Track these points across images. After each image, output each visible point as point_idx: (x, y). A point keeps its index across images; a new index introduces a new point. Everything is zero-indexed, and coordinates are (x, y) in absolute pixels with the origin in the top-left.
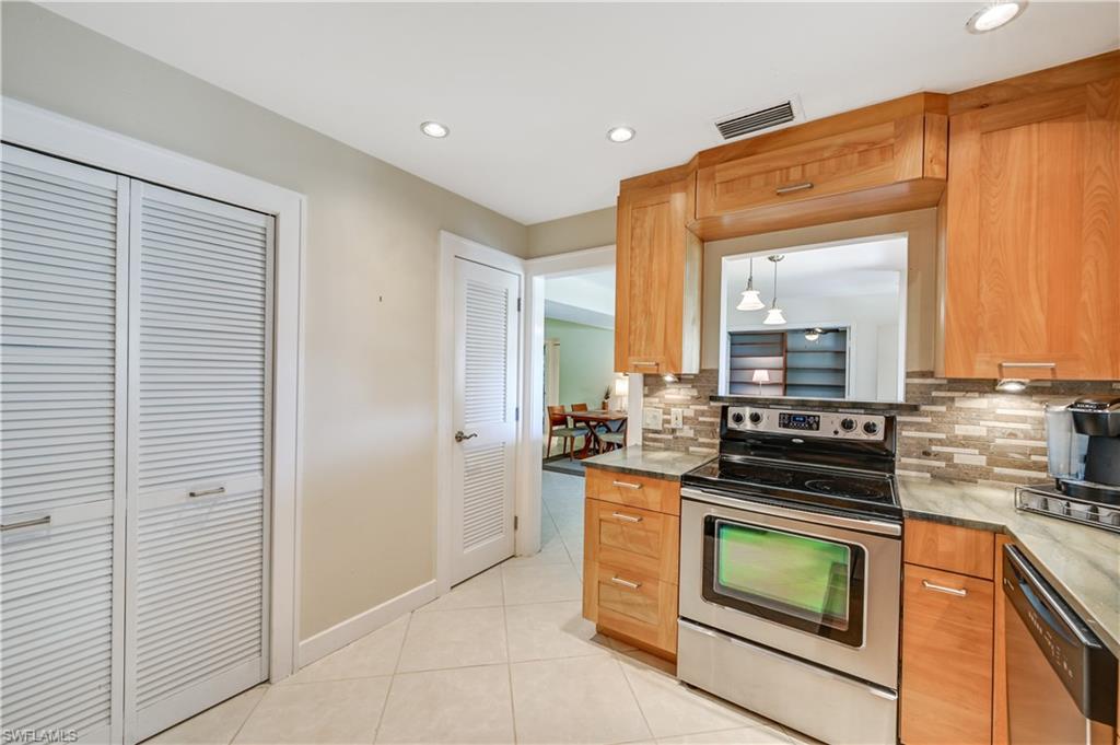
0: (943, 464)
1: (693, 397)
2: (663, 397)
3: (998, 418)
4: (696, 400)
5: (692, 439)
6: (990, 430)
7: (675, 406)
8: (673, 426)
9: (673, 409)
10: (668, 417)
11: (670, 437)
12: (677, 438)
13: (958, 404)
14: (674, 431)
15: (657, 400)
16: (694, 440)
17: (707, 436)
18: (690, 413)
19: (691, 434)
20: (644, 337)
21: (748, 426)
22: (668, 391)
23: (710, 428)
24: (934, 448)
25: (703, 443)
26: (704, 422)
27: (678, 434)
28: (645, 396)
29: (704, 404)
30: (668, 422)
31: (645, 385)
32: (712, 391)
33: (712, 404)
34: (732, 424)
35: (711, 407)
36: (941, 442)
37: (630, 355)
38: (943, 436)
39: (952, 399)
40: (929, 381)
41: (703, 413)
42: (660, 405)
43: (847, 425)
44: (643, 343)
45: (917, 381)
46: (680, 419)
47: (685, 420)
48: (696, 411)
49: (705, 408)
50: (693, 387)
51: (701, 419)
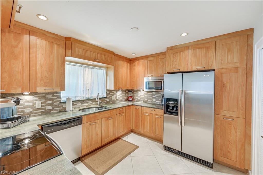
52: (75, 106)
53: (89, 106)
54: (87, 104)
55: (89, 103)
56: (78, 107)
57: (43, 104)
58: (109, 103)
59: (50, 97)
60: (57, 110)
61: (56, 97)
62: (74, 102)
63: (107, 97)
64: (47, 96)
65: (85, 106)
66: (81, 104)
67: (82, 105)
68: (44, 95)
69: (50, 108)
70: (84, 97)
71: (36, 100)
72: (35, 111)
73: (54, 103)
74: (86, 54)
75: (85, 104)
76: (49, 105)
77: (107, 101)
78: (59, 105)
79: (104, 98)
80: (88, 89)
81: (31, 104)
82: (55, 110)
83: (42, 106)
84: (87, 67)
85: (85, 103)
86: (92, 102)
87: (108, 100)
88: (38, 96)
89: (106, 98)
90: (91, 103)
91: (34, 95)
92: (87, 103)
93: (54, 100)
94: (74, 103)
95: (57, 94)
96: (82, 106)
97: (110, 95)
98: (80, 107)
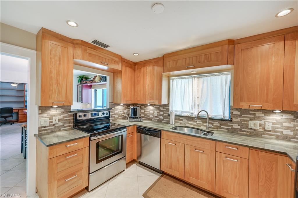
0: (114, 118)
1: (62, 112)
2: (49, 113)
3: (119, 109)
4: (63, 113)
5: (62, 126)
6: (119, 111)
7: (55, 116)
8: (54, 123)
9: (54, 117)
10: (52, 120)
11: (53, 127)
12: (56, 127)
13: (116, 108)
14: (54, 125)
15: (46, 115)
16: (63, 126)
17: (67, 123)
18: (61, 117)
19: (62, 124)
20: (57, 93)
21: (83, 118)
22: (51, 111)
23: (68, 121)
24: (113, 116)
25: (66, 126)
26: (66, 119)
27: (56, 125)
28: (39, 114)
29: (66, 114)
30: (52, 122)
31: (39, 110)
32: (69, 109)
33: (69, 113)
34: (78, 118)
35: (69, 114)
36: (114, 114)
37: (50, 99)
38: (113, 113)
39: (115, 107)
40: (112, 104)
41: (66, 117)
42: (48, 117)
43: (103, 114)
44: (56, 95)
45: (111, 104)
46: (57, 120)
47: (59, 120)
48: (63, 116)
49: (67, 115)
50: (62, 109)
51: (65, 119)
52: (181, 121)
53: (198, 126)
54: (195, 123)
55: (198, 122)
56: (184, 124)
57: (158, 114)
58: (239, 132)
59: (162, 108)
60: (166, 121)
61: (165, 110)
62: (181, 117)
63: (234, 120)
64: (160, 108)
65: (192, 124)
66: (187, 121)
67: (189, 122)
68: (158, 107)
69: (161, 117)
70: (192, 114)
71: (155, 110)
72: (154, 118)
73: (164, 114)
74: (176, 64)
75: (192, 123)
76: (161, 115)
77: (234, 127)
78: (167, 117)
79: (226, 120)
80: (198, 104)
81: (152, 112)
82: (165, 121)
83: (157, 115)
84: (196, 77)
85: (192, 121)
86: (203, 122)
87: (236, 126)
88: (156, 107)
89: (231, 121)
90: (201, 123)
91: (153, 106)
92: (195, 121)
93: (164, 112)
94: (180, 119)
95: (166, 107)
96: (189, 124)
97: (241, 118)
98: (186, 124)
